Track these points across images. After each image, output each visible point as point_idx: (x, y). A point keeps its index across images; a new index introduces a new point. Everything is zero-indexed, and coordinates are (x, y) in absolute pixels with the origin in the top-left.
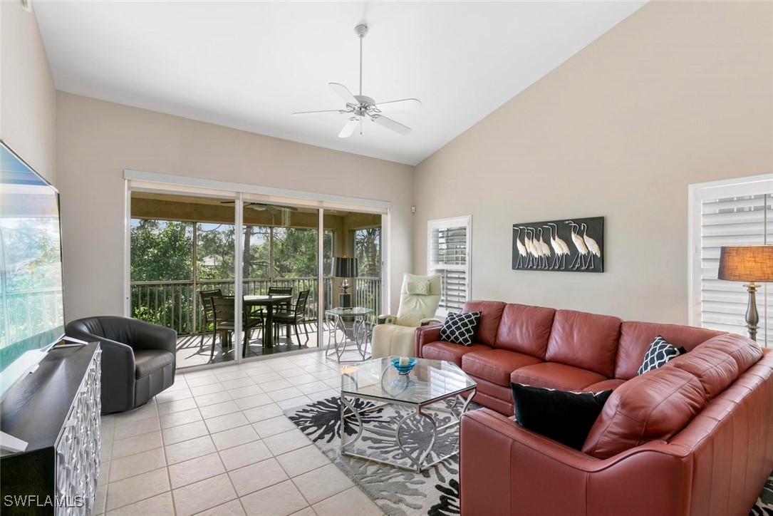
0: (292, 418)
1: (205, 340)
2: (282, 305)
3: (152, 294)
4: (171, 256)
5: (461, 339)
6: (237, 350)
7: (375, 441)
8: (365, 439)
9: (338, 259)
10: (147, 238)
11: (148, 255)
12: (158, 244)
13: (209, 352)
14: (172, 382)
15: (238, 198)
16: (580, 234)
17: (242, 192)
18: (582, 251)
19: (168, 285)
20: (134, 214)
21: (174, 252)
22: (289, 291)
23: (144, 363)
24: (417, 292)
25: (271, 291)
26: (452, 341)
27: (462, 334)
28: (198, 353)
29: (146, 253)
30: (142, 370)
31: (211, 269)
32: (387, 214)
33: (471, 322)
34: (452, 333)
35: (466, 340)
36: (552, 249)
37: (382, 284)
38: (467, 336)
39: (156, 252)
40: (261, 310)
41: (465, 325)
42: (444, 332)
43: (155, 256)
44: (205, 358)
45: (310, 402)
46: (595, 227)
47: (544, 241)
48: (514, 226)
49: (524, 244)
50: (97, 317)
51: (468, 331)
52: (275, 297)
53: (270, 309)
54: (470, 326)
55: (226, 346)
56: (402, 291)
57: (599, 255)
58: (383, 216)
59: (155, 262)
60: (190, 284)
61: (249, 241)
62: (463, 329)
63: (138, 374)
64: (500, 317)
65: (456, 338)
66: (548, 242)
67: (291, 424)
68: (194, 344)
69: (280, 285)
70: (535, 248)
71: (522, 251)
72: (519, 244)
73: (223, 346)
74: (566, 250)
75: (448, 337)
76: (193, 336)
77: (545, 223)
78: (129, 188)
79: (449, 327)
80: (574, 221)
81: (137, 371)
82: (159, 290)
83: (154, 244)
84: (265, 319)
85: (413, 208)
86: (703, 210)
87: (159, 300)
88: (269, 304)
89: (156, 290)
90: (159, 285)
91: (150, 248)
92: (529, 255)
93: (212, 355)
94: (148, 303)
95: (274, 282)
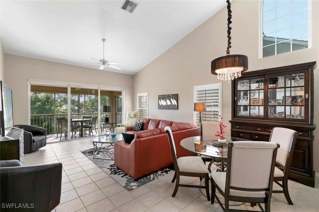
0: (82, 152)
1: (58, 135)
2: (87, 122)
3: (38, 120)
4: (46, 105)
5: (137, 130)
6: (69, 137)
7: (104, 155)
8: (101, 155)
9: (104, 106)
10: (37, 98)
11: (36, 105)
12: (41, 101)
13: (60, 138)
14: (45, 145)
15: (69, 87)
16: (173, 99)
17: (70, 84)
18: (173, 104)
19: (44, 116)
20: (32, 91)
21: (48, 103)
22: (91, 118)
23: (36, 138)
24: (131, 117)
25: (84, 117)
26: (135, 130)
27: (138, 128)
28: (56, 138)
29: (36, 104)
30: (35, 140)
31: (64, 110)
32: (123, 91)
33: (141, 125)
34: (135, 128)
35: (138, 130)
36: (167, 103)
37: (122, 114)
38: (139, 128)
39: (40, 104)
40: (79, 124)
41: (139, 125)
42: (133, 128)
43: (39, 105)
44: (58, 140)
45: (89, 149)
46: (176, 97)
47: (165, 101)
48: (158, 96)
49: (161, 102)
50: (20, 125)
51: (139, 127)
52: (85, 119)
53: (82, 124)
54: (140, 126)
55: (66, 136)
56: (127, 117)
57: (177, 105)
58: (122, 92)
59: (39, 108)
60: (53, 115)
61: (80, 99)
62: (138, 127)
63: (34, 141)
64: (148, 123)
65: (136, 129)
66: (166, 101)
67: (82, 153)
68: (55, 136)
69: (88, 115)
70: (163, 103)
71: (160, 104)
72: (160, 101)
73: (65, 136)
74: (170, 104)
75: (134, 129)
76: (54, 134)
77: (165, 95)
78: (30, 84)
79: (135, 126)
80: (172, 95)
81: (34, 140)
82: (41, 119)
83: (40, 101)
84: (80, 127)
85: (133, 89)
86: (197, 93)
87: (41, 123)
88: (82, 122)
89: (40, 118)
90: (41, 116)
91: (37, 102)
92: (162, 104)
93: (61, 139)
94: (37, 123)
95: (86, 114)
